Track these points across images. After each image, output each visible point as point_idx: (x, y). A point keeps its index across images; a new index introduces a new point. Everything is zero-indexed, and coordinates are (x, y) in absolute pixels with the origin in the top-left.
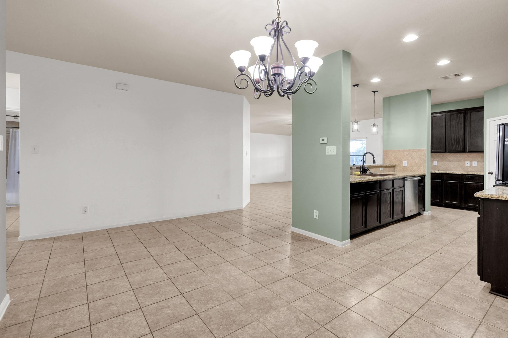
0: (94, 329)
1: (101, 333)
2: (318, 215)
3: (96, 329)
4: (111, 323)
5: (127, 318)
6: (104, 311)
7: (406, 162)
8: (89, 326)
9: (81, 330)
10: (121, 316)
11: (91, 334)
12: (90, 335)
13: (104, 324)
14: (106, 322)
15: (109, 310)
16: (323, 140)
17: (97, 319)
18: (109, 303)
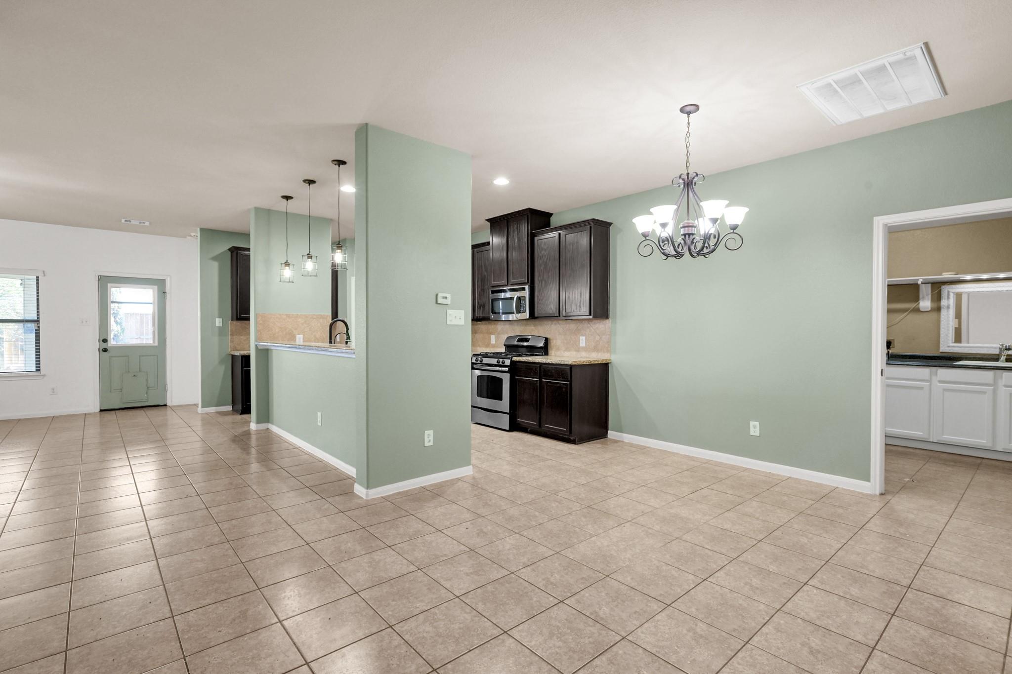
0: (872, 640)
1: (865, 628)
2: (432, 438)
3: (870, 637)
4: (841, 627)
5: (813, 615)
6: (835, 651)
7: (301, 336)
8: (876, 649)
9: (892, 653)
10: (818, 623)
11: (881, 637)
12: (883, 637)
13: (852, 634)
14: (845, 634)
15: (825, 644)
16: (445, 298)
17: (857, 649)
18: (814, 656)
